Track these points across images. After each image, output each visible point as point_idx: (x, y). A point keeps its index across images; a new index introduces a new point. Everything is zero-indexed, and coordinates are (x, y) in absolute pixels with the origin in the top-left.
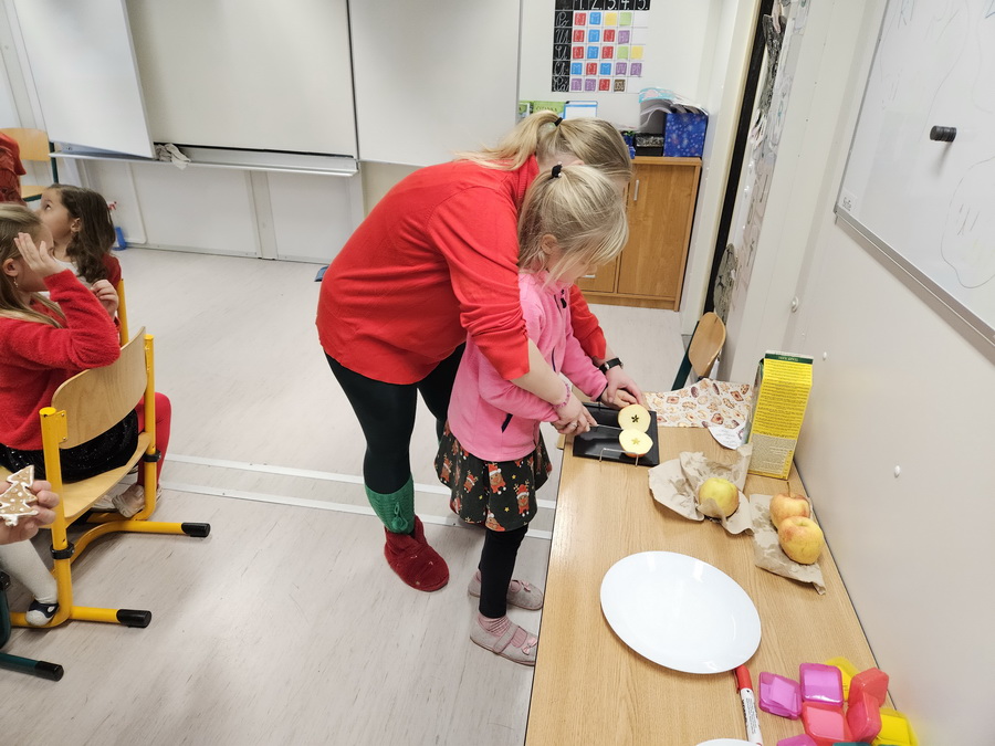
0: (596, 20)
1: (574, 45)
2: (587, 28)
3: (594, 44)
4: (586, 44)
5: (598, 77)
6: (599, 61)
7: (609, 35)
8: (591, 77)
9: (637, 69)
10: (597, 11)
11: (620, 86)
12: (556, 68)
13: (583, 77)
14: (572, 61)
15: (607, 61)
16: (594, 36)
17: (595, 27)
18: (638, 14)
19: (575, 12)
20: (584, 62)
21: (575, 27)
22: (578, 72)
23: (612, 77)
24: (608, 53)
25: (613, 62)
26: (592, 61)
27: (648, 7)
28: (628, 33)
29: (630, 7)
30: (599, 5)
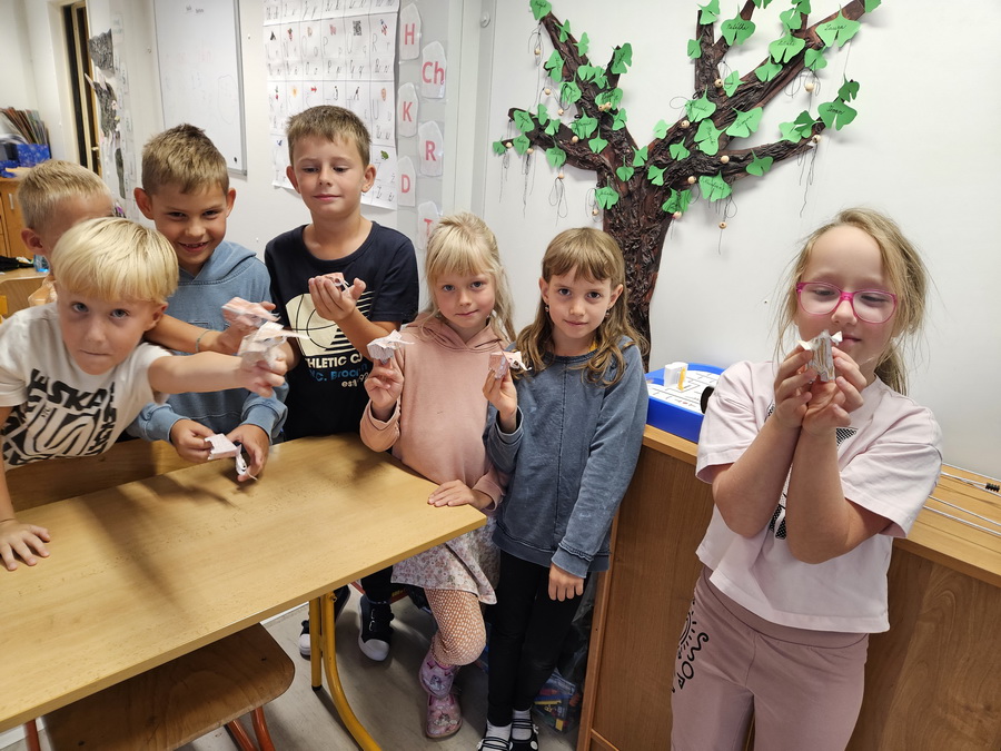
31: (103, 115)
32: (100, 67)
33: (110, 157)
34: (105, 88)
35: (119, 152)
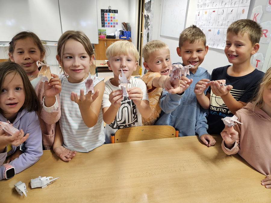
1: (105, 19)
2: (107, 16)
3: (109, 19)
4: (107, 19)
5: (110, 25)
6: (110, 22)
7: (111, 17)
8: (109, 25)
9: (117, 24)
10: (109, 13)
11: (114, 26)
12: (102, 23)
13: (107, 25)
14: (105, 22)
15: (112, 22)
16: (109, 18)
17: (109, 16)
18: (116, 14)
19: (105, 13)
20: (107, 22)
21: (105, 16)
22: (106, 24)
23: (113, 25)
24: (112, 21)
25: (113, 22)
27: (117, 13)
28: (115, 17)
29: (114, 13)
30: (109, 12)
31: (145, 23)
32: (147, 10)
33: (146, 35)
34: (147, 16)
35: (148, 34)
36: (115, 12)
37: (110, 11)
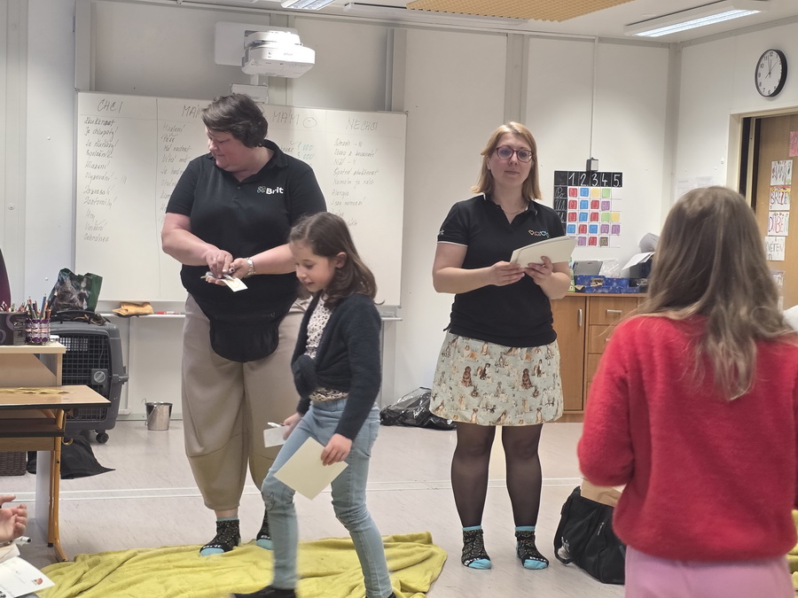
0: (585, 193)
1: (569, 211)
2: (579, 199)
3: (584, 211)
4: (578, 211)
5: (588, 235)
6: (588, 223)
7: (595, 204)
8: (582, 235)
9: (616, 229)
10: (585, 187)
11: (604, 242)
13: (577, 235)
15: (594, 223)
16: (584, 204)
17: (584, 198)
18: (614, 189)
19: (569, 187)
20: (577, 224)
21: (569, 198)
22: (572, 231)
23: (598, 235)
24: (595, 217)
25: (599, 224)
26: (583, 223)
27: (621, 185)
28: (608, 202)
29: (608, 184)
30: (586, 183)
36: (613, 179)
37: (591, 177)
